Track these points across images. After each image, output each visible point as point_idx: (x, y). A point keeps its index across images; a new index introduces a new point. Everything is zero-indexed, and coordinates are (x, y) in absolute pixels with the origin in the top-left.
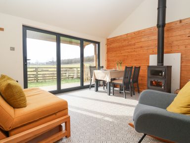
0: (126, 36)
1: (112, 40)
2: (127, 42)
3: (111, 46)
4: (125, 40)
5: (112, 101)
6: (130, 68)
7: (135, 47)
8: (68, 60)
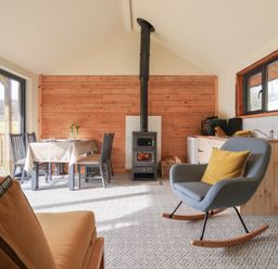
0: (85, 79)
1: (55, 79)
4: (83, 86)
5: (90, 198)
7: (103, 101)
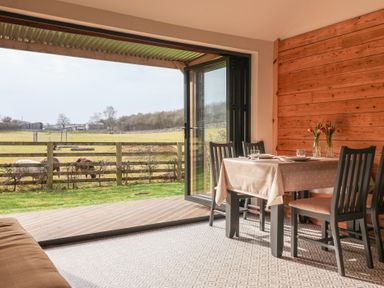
0: (349, 27)
1: (298, 42)
2: (354, 49)
3: (293, 68)
6: (361, 151)
8: (160, 115)
